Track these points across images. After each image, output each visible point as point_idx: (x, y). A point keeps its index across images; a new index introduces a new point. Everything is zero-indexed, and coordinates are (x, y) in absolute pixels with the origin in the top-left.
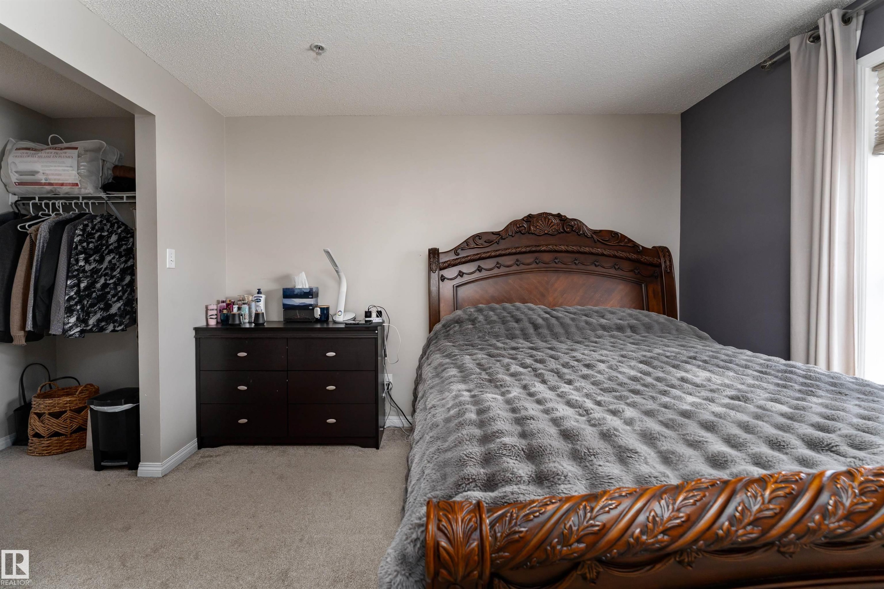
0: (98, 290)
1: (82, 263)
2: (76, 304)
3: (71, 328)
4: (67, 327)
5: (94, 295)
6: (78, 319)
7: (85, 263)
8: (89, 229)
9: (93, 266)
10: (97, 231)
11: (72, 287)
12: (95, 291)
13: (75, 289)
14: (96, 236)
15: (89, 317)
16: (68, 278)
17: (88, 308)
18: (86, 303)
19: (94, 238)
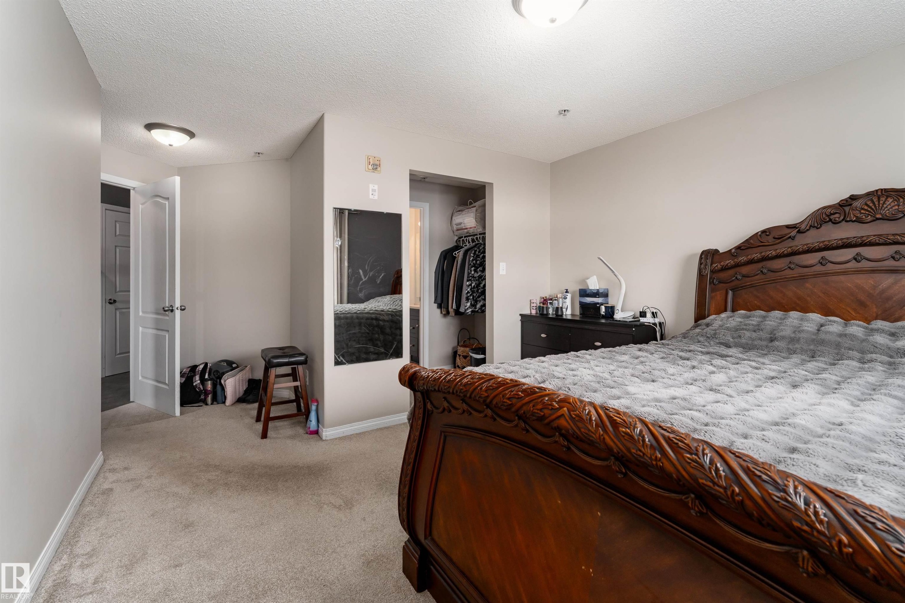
0: (482, 288)
1: (473, 273)
2: (470, 296)
3: (468, 308)
4: (466, 308)
5: (480, 291)
6: (471, 304)
7: (475, 272)
8: (477, 253)
9: (479, 274)
10: (481, 253)
11: (468, 286)
12: (480, 289)
13: (470, 287)
14: (481, 256)
15: (477, 303)
16: (468, 281)
17: (476, 299)
18: (475, 295)
19: (479, 258)
